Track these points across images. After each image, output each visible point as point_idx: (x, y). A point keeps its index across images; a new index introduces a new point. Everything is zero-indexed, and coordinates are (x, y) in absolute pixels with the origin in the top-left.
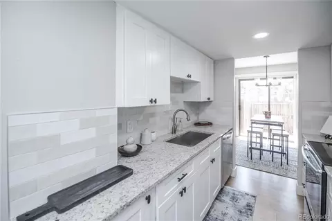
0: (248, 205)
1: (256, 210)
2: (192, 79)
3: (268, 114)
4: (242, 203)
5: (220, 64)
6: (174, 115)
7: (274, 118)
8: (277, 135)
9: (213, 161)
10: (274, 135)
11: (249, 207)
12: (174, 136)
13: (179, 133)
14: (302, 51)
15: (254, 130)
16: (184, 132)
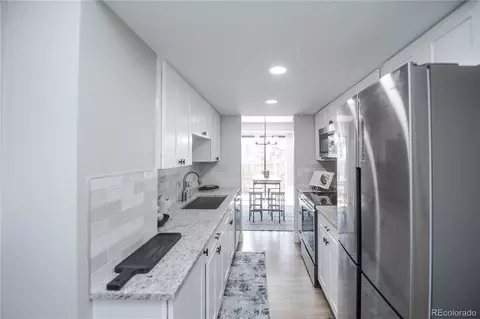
0: (260, 261)
1: (267, 263)
2: (207, 137)
3: (266, 174)
4: (255, 261)
5: (227, 120)
6: (185, 178)
7: (272, 178)
8: (276, 194)
9: (231, 223)
10: (273, 193)
11: (262, 263)
12: (185, 203)
13: (189, 201)
14: (297, 116)
15: (256, 191)
16: (194, 198)
